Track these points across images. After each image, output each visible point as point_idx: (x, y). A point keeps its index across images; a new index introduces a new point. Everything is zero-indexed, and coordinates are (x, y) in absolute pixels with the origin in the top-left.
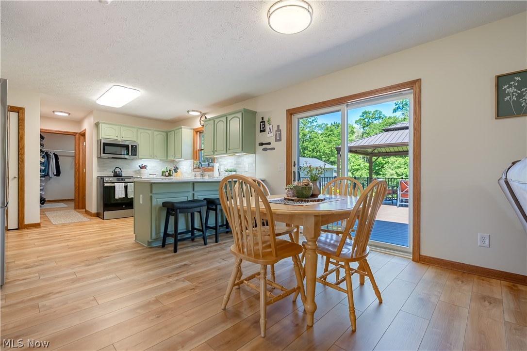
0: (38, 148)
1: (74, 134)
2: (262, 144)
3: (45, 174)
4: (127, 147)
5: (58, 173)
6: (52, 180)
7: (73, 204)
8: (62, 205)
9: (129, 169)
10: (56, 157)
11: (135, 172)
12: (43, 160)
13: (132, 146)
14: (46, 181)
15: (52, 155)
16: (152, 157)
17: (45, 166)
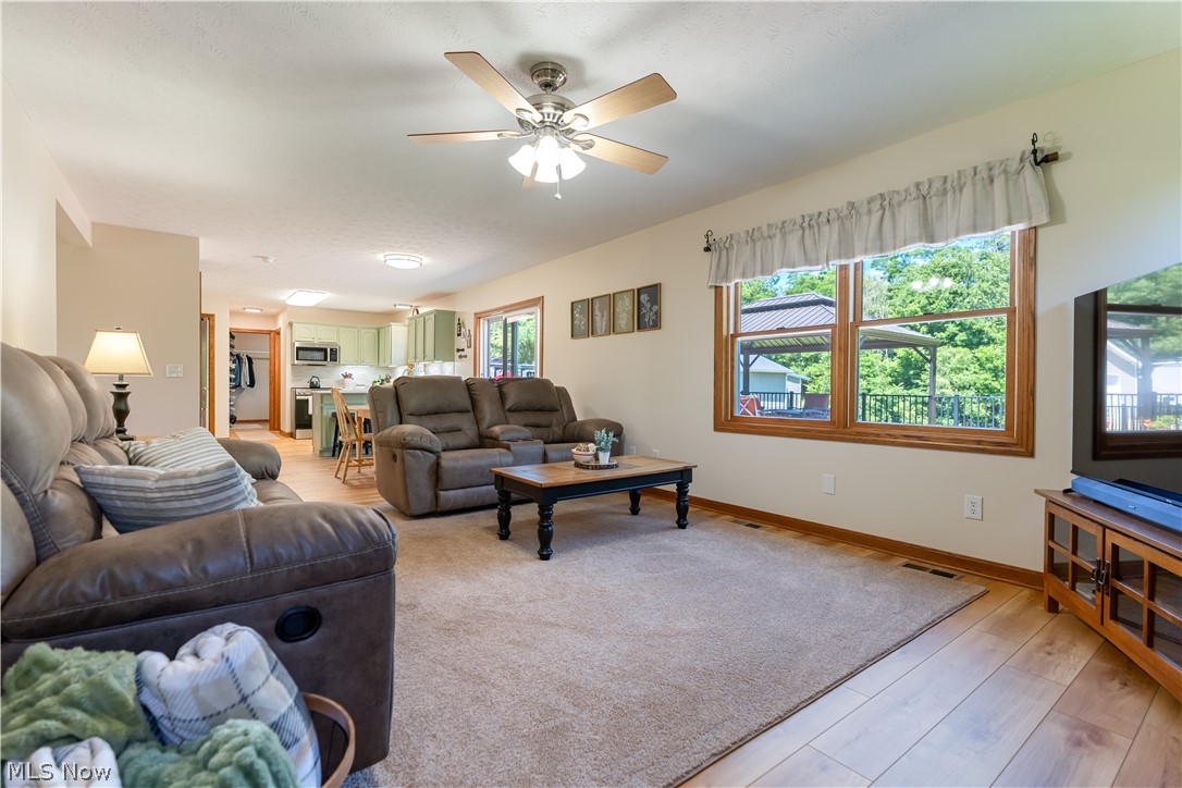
0: (228, 350)
1: (269, 332)
2: (458, 350)
3: (236, 385)
4: (325, 350)
5: (252, 384)
6: (244, 392)
7: (268, 426)
8: (257, 426)
9: (330, 377)
10: (250, 360)
11: (338, 382)
12: (233, 366)
13: (331, 350)
14: (238, 394)
15: (245, 358)
16: (359, 362)
17: (236, 373)
